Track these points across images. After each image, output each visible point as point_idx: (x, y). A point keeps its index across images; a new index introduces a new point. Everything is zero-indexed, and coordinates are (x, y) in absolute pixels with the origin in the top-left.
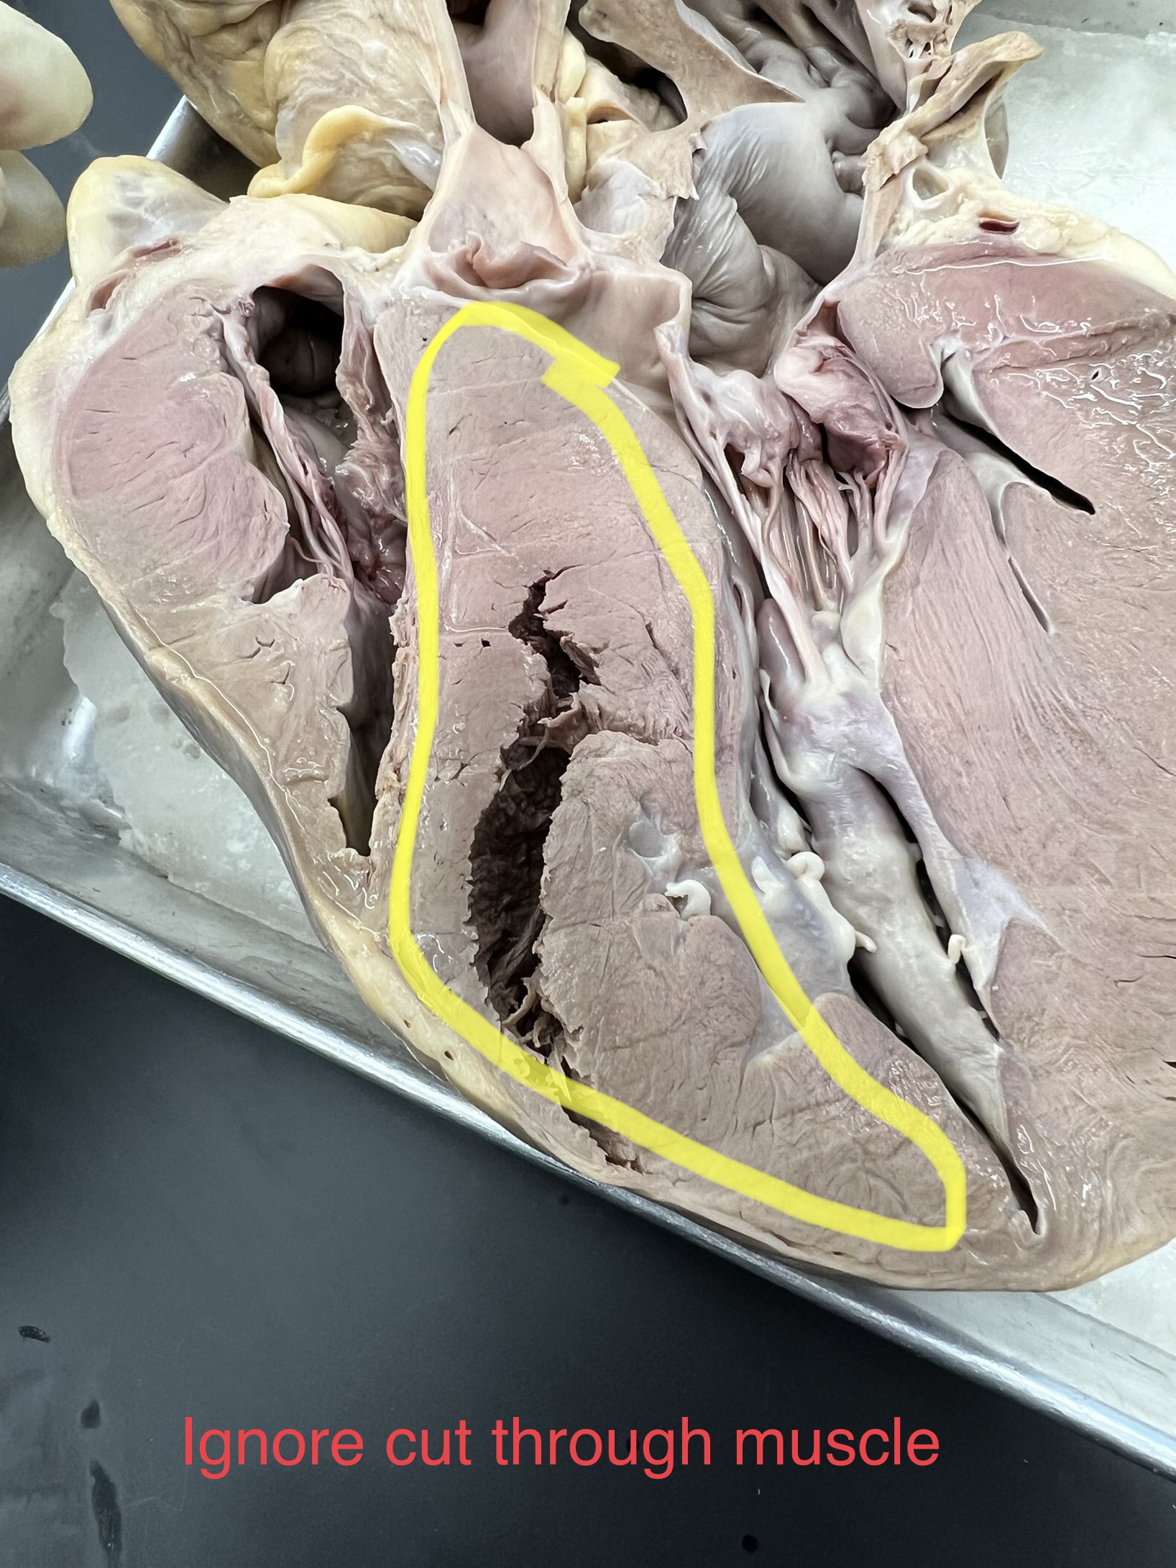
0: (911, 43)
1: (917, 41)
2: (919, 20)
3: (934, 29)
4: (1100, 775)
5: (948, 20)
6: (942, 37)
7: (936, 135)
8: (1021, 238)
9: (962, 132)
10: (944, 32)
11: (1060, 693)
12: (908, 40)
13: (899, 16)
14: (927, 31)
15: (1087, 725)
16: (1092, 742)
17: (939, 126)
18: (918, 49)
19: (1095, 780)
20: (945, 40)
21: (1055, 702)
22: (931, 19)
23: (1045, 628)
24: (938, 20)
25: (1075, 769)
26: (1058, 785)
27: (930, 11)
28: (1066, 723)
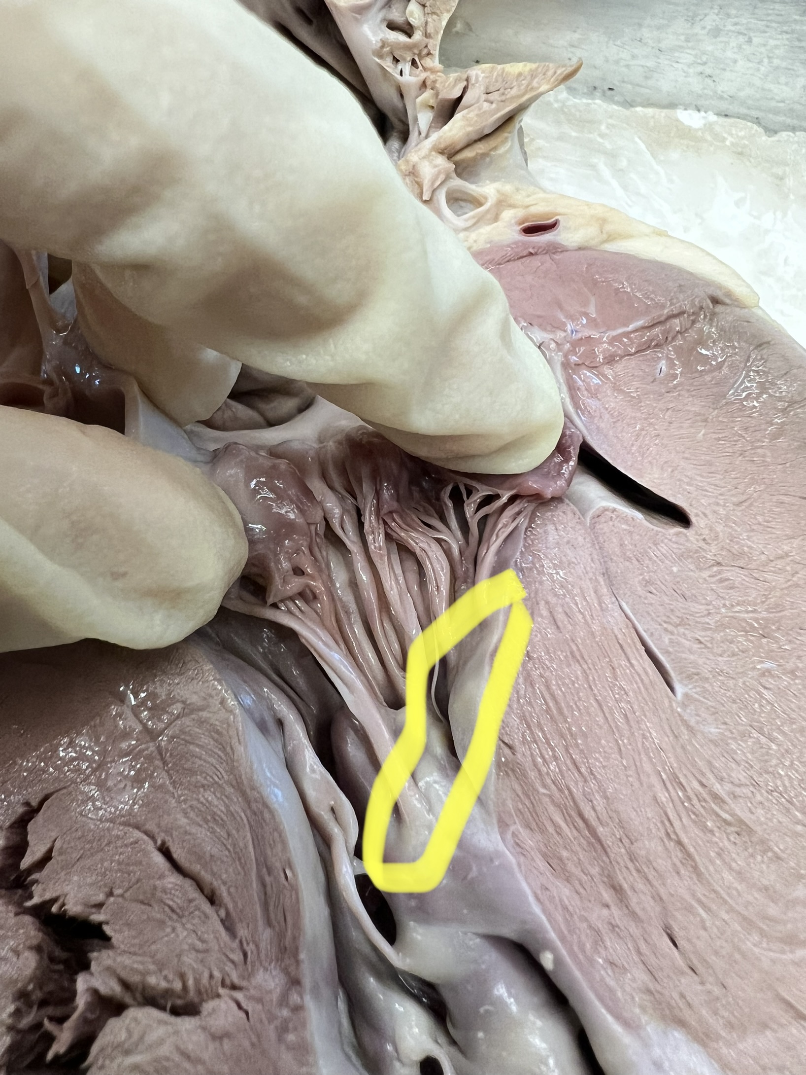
0: (398, 61)
1: (405, 60)
2: (402, 38)
3: (415, 46)
4: (769, 876)
5: (427, 35)
6: (425, 52)
7: (468, 154)
8: (564, 236)
9: (495, 148)
10: (426, 46)
11: (703, 774)
12: (394, 58)
13: (381, 36)
14: (409, 48)
15: (740, 809)
16: (751, 831)
17: (468, 145)
18: (407, 67)
19: (765, 882)
20: (429, 54)
21: (700, 789)
22: (410, 36)
23: (672, 689)
24: (418, 36)
25: (739, 873)
26: (725, 902)
27: (406, 27)
28: (718, 815)
